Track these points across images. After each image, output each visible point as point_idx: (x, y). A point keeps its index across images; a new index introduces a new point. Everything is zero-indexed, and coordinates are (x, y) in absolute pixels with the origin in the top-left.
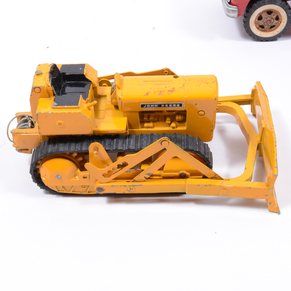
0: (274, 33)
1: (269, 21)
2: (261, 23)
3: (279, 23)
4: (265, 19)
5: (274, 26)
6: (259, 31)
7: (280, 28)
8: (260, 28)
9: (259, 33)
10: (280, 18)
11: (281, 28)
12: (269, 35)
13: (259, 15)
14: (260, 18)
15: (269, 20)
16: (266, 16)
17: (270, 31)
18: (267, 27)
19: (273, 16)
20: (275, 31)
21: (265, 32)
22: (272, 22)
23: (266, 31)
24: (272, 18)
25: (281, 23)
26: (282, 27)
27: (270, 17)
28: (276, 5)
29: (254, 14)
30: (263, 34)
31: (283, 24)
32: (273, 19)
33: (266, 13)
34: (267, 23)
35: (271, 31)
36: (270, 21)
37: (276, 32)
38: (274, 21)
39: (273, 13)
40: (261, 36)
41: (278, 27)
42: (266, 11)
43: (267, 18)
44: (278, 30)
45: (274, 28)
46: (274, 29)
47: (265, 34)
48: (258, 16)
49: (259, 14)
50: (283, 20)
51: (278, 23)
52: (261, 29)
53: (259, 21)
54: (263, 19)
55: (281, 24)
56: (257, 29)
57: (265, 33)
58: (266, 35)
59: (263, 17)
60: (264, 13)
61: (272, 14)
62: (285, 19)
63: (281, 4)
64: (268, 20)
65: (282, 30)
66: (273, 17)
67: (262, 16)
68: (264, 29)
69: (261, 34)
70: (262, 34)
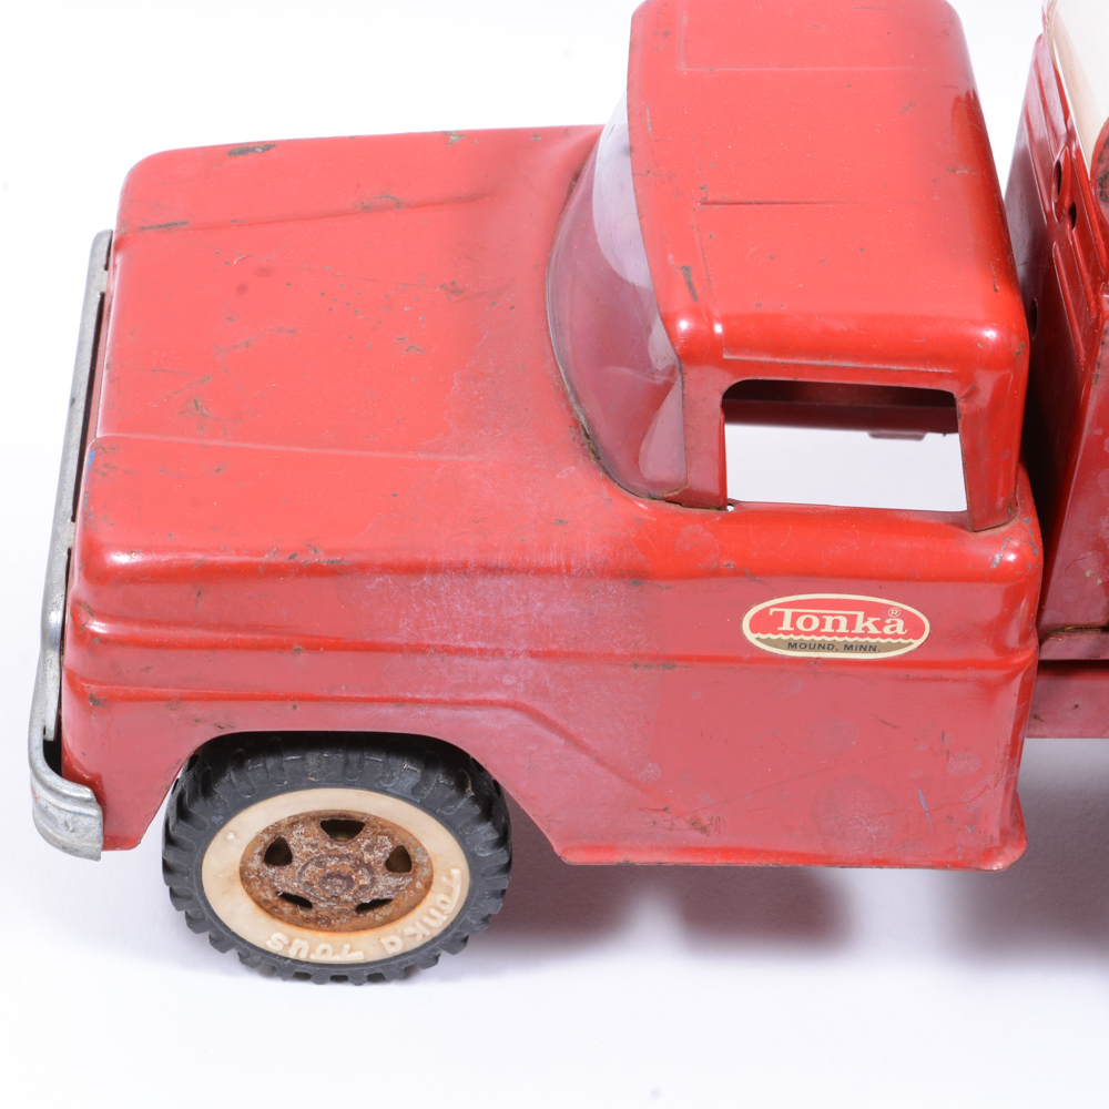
0: (384, 941)
1: (340, 882)
2: (287, 879)
3: (419, 885)
4: (310, 867)
5: (378, 904)
6: (278, 924)
7: (426, 919)
8: (287, 908)
9: (277, 936)
10: (417, 858)
11: (433, 918)
12: (351, 951)
13: (267, 838)
14: (277, 852)
15: (339, 876)
16: (313, 846)
17: (357, 929)
18: (331, 907)
19: (370, 848)
20: (388, 929)
21: (319, 929)
22: (362, 888)
23: (328, 922)
24: (360, 864)
25: (428, 886)
26: (433, 912)
27: (341, 857)
28: (383, 791)
29: (231, 836)
30: (305, 945)
31: (442, 897)
32: (368, 866)
33: (315, 829)
34: (324, 889)
35: (364, 929)
36: (348, 879)
37: (396, 939)
38: (373, 881)
39: (368, 831)
40: (292, 954)
41: (412, 908)
42: (313, 819)
43: (319, 864)
44: (409, 931)
45: (385, 911)
46: (389, 920)
47: (323, 946)
48: (258, 839)
49: (266, 831)
50: (440, 879)
51: (411, 886)
52: (294, 913)
53: (272, 871)
54: (295, 863)
55: (430, 896)
56: (260, 912)
57: (321, 935)
58: (325, 951)
59: (296, 854)
60: (300, 829)
61: (363, 840)
62: (455, 872)
63: (415, 790)
64: (330, 876)
65: (436, 933)
66: (367, 857)
67: (292, 842)
68: (311, 914)
69: (290, 944)
70: (297, 941)
